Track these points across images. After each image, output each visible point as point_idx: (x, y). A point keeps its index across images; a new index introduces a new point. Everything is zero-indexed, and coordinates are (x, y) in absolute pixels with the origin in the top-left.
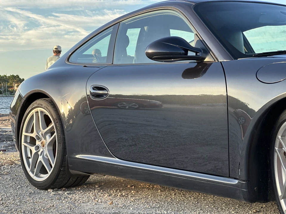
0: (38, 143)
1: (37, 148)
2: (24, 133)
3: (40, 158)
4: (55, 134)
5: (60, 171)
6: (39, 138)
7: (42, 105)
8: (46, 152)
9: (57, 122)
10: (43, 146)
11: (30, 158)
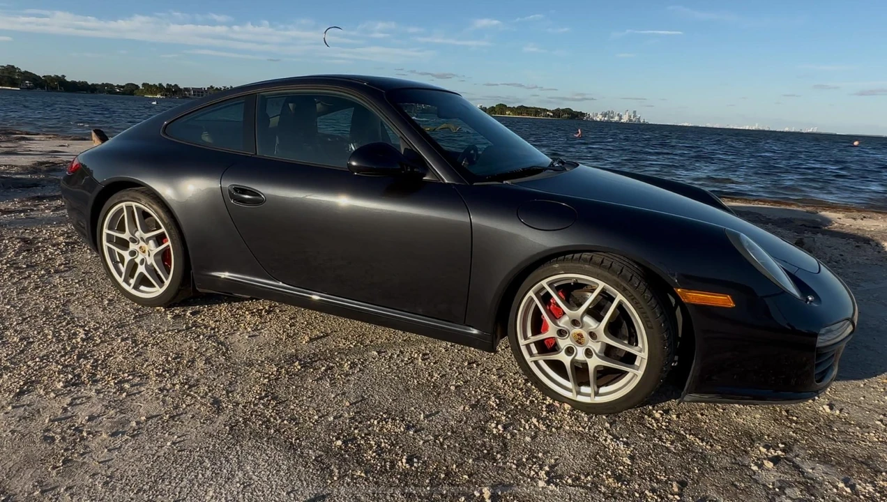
0: (132, 246)
1: (133, 253)
2: (106, 231)
3: (141, 269)
4: (169, 243)
5: (179, 290)
6: (134, 241)
7: (139, 200)
8: (151, 260)
9: (171, 229)
10: (144, 252)
11: (119, 262)
